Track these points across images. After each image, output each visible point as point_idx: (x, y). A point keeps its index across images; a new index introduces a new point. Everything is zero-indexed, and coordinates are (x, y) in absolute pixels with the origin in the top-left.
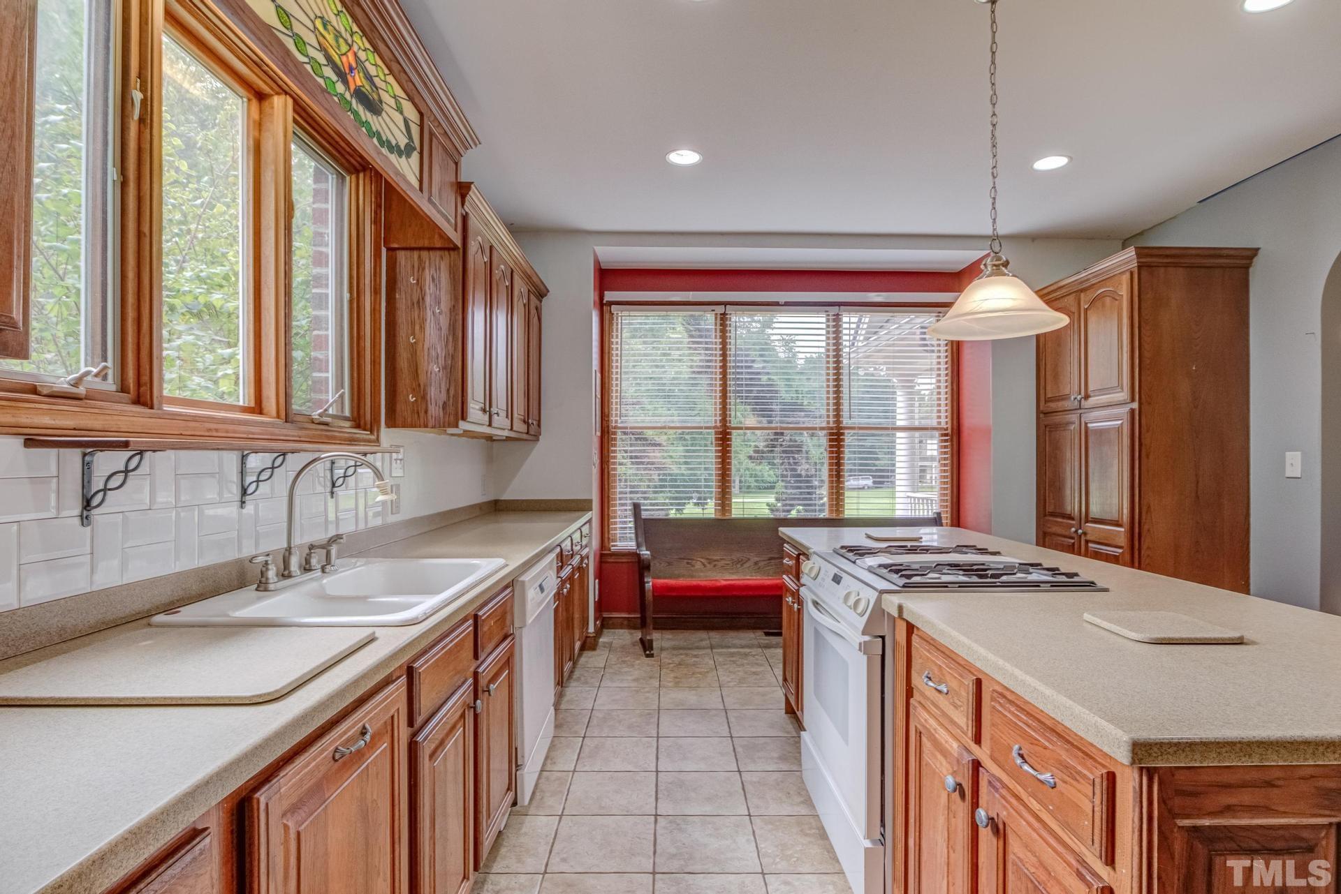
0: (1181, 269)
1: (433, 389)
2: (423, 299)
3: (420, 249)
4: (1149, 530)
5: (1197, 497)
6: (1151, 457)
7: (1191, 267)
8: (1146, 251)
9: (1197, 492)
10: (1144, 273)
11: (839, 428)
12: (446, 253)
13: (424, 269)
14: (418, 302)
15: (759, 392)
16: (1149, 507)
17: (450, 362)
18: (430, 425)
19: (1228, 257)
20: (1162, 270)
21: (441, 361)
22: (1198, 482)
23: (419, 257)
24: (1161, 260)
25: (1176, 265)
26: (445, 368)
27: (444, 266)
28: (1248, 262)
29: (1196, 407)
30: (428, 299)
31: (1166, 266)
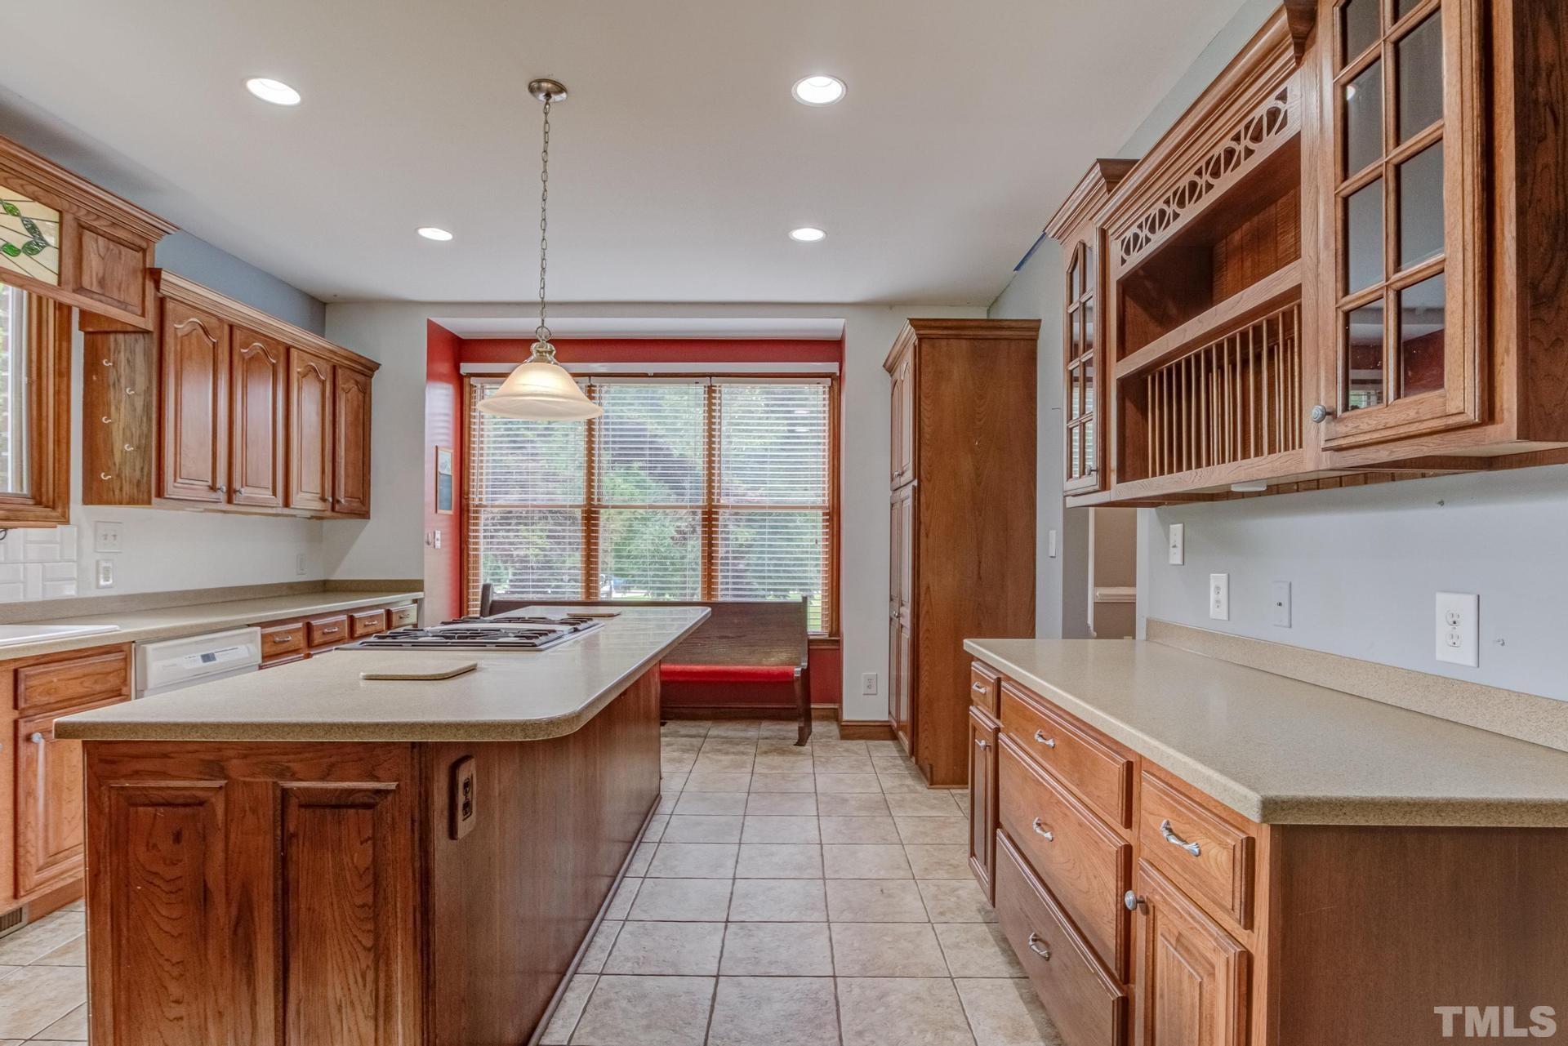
0: (964, 341)
1: (127, 468)
2: (119, 381)
3: (116, 332)
4: (927, 612)
5: (980, 578)
6: (930, 535)
7: (975, 339)
8: (922, 323)
9: (979, 573)
10: (925, 347)
11: (711, 506)
12: (141, 336)
13: (119, 352)
14: (114, 384)
15: (664, 468)
16: (928, 587)
17: (144, 442)
18: (124, 501)
19: (1010, 328)
20: (944, 343)
21: (136, 441)
22: (980, 562)
23: (116, 340)
24: (941, 332)
25: (958, 337)
26: (138, 447)
27: (139, 348)
28: (1034, 333)
29: (979, 484)
30: (123, 381)
31: (948, 337)
